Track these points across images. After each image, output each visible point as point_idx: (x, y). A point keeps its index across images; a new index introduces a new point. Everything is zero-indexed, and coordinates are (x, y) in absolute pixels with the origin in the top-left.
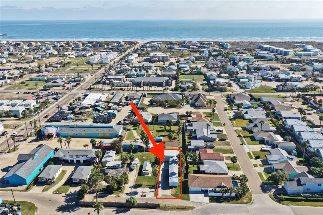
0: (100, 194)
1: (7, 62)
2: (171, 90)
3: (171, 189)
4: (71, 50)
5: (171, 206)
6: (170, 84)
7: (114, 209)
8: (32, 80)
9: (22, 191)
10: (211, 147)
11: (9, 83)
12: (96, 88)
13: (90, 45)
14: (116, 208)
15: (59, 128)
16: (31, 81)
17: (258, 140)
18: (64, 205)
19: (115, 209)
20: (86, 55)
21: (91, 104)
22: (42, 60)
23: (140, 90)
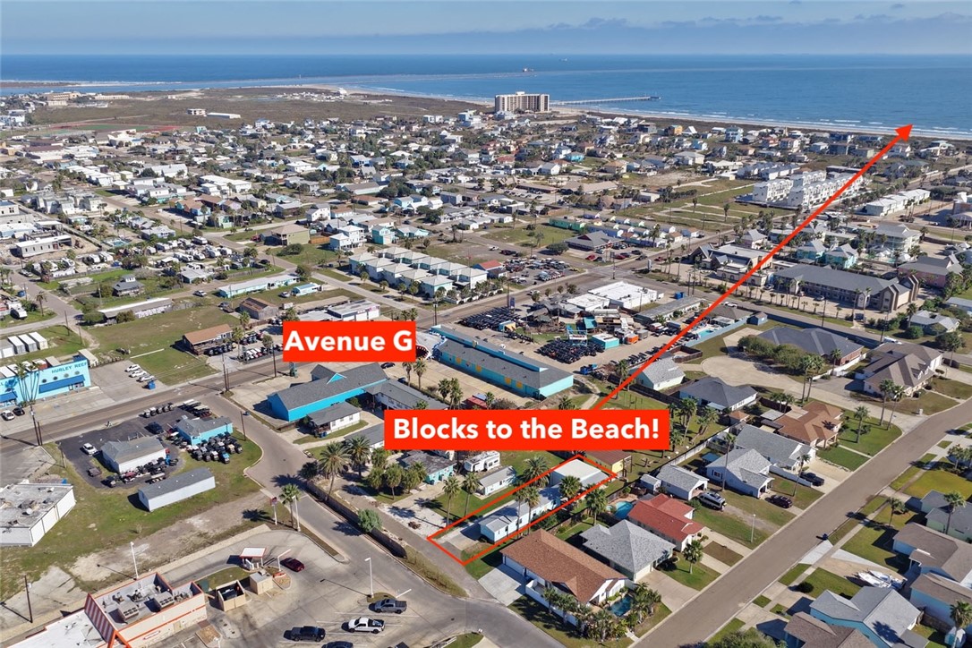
0: (358, 486)
1: (561, 173)
2: (866, 326)
3: (477, 541)
4: (751, 156)
5: (428, 567)
6: (886, 304)
7: (340, 519)
8: (556, 224)
9: (273, 428)
10: (713, 504)
11: (507, 224)
12: (663, 271)
13: (819, 146)
14: (344, 520)
15: (446, 340)
16: (553, 226)
17: (897, 549)
18: (291, 476)
19: (341, 521)
20: (765, 176)
21: (584, 308)
22: (645, 176)
23: (769, 303)
